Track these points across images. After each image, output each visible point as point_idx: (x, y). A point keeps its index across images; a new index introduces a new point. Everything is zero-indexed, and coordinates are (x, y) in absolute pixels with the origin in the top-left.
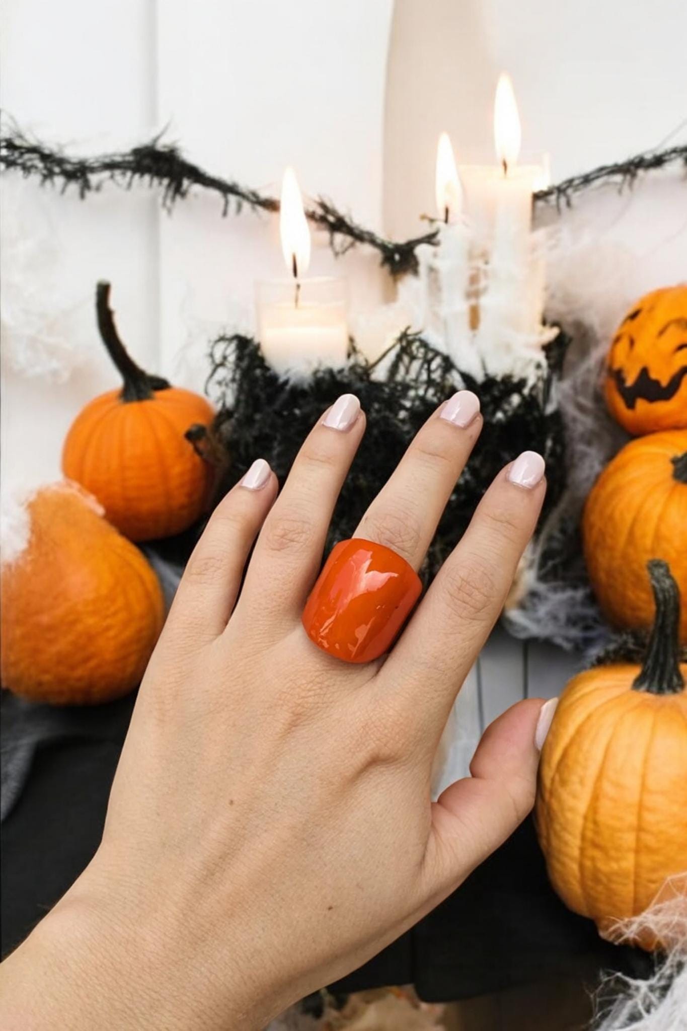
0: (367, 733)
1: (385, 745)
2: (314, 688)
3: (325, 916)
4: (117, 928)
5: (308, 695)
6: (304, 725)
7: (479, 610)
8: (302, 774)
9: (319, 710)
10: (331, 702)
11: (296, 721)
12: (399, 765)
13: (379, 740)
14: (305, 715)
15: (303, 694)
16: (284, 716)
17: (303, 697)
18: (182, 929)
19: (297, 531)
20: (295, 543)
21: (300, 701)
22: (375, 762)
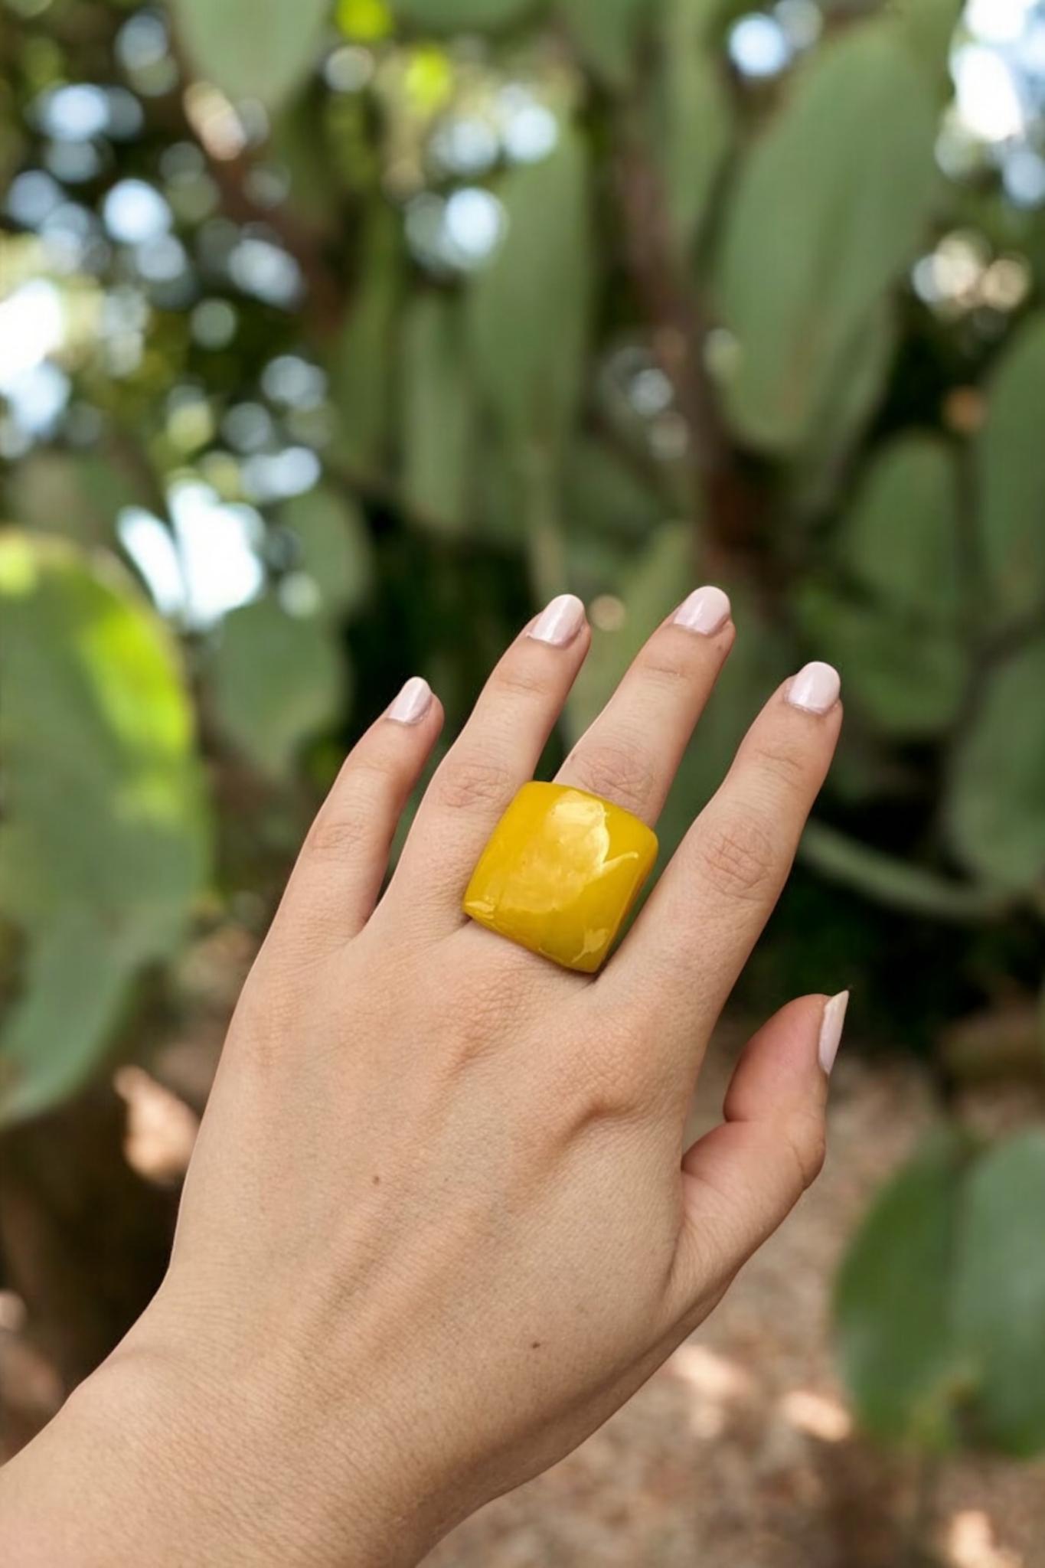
0: (585, 1064)
5: (491, 1007)
6: (486, 1055)
8: (486, 1131)
9: (508, 1030)
10: (527, 1019)
15: (484, 1005)
16: (453, 1042)
17: (484, 1011)
19: (488, 781)
20: (484, 798)
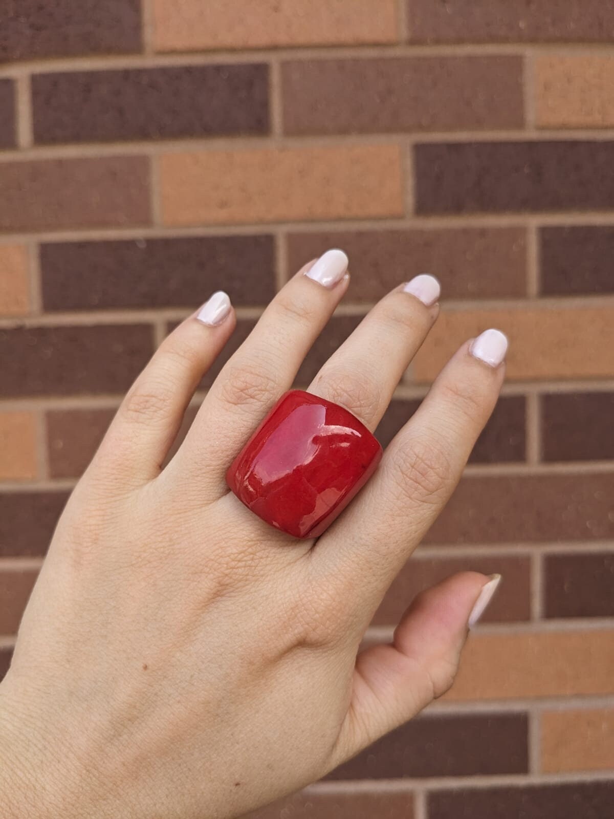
1: (314, 630)
2: (245, 558)
3: (231, 791)
4: (19, 773)
7: (432, 492)
11: (220, 592)
12: (325, 650)
13: (308, 624)
14: (231, 587)
18: (84, 785)
21: (227, 572)
22: (302, 644)
